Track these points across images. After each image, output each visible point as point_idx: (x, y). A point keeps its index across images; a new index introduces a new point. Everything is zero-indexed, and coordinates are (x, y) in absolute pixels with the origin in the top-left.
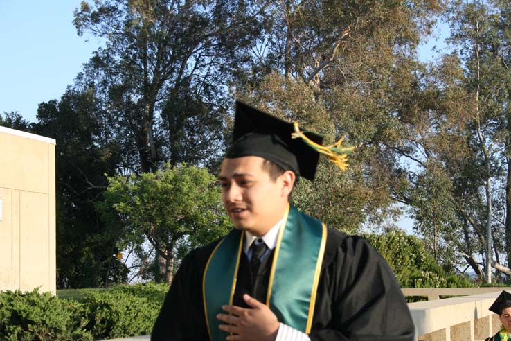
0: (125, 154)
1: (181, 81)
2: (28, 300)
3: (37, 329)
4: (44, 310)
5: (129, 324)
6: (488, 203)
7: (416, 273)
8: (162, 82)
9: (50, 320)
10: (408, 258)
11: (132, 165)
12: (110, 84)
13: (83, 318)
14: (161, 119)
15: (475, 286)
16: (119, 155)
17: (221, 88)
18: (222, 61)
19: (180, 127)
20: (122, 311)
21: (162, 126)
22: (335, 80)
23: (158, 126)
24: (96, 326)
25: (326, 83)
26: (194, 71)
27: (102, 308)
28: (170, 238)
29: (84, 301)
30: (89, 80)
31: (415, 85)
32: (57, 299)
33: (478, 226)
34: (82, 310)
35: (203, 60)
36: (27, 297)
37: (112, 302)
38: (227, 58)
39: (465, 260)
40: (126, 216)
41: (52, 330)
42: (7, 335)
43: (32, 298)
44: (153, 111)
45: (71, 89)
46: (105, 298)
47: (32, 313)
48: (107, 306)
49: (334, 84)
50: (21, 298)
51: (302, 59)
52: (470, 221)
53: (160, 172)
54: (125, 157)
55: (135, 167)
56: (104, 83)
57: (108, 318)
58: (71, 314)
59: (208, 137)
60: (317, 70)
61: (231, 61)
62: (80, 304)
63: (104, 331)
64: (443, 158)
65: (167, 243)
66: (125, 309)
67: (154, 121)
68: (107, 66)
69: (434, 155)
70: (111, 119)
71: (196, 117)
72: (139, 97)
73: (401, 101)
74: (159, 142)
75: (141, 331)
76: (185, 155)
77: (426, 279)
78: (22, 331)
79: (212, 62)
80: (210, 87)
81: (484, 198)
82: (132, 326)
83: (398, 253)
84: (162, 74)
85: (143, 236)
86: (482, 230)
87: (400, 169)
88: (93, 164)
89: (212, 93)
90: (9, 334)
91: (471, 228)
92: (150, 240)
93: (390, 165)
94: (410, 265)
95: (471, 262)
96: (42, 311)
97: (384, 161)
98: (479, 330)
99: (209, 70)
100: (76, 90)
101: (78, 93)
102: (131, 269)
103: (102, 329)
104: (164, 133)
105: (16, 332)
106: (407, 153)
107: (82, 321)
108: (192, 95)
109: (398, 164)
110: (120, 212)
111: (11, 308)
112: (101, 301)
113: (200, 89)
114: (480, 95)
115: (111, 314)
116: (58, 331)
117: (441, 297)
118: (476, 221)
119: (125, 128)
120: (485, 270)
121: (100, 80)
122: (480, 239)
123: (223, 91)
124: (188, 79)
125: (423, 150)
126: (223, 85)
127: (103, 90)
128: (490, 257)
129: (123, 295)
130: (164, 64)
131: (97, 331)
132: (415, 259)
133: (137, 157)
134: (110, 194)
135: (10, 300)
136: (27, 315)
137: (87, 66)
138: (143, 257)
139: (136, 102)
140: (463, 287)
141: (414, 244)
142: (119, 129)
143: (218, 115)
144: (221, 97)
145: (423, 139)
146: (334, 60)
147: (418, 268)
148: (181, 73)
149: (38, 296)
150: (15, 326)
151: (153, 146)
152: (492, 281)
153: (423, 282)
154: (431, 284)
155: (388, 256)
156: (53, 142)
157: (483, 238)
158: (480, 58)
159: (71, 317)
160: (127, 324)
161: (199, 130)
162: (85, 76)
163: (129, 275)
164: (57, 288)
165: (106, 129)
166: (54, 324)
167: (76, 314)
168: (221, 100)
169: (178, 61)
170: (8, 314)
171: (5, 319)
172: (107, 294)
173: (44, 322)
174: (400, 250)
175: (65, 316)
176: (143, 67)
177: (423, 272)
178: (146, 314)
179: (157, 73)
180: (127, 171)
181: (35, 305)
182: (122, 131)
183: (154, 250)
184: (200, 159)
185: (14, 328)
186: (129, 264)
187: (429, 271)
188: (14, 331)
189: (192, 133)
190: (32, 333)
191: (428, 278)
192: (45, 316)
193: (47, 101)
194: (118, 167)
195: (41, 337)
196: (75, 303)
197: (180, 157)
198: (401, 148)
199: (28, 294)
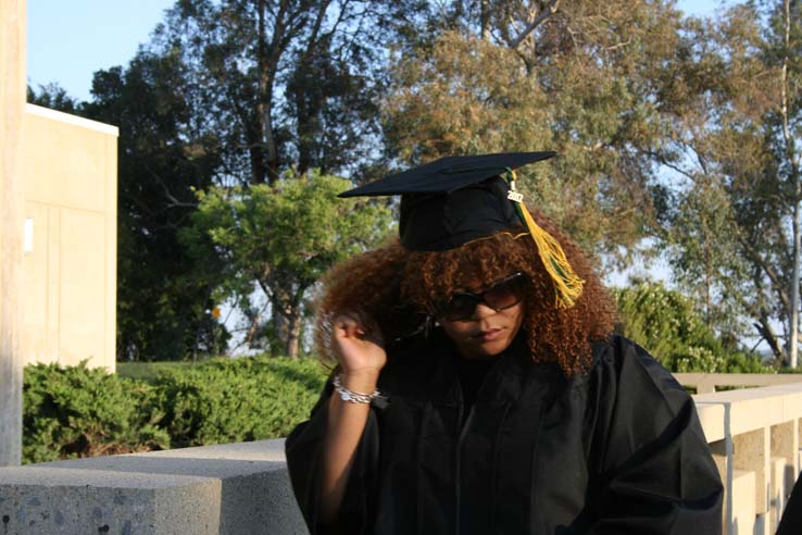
0: (227, 153)
1: (316, 40)
2: (69, 379)
3: (83, 423)
4: (95, 395)
5: (227, 421)
6: (795, 242)
7: (680, 349)
8: (286, 41)
9: (103, 410)
10: (667, 325)
11: (237, 170)
12: (205, 44)
13: (156, 409)
14: (285, 99)
15: (770, 372)
16: (218, 156)
17: (380, 51)
18: (381, 9)
19: (313, 112)
20: (216, 400)
21: (286, 111)
22: (559, 44)
23: (280, 110)
24: (176, 422)
25: (544, 48)
26: (337, 24)
27: (185, 394)
28: (295, 287)
29: (157, 382)
30: (174, 36)
31: (684, 53)
32: (115, 378)
33: (779, 277)
34: (154, 395)
35: (352, 9)
36: (68, 373)
37: (200, 384)
38: (390, 6)
39: (756, 331)
40: (228, 250)
41: (107, 426)
42: (36, 432)
43: (75, 376)
44: (271, 86)
45: (145, 49)
46: (190, 378)
47: (75, 399)
48: (193, 390)
49: (557, 49)
50: (59, 375)
51: (507, 9)
52: (766, 269)
53: (281, 183)
54: (227, 157)
55: (242, 173)
56: (197, 41)
57: (195, 409)
58: (136, 402)
59: (357, 131)
60: (531, 27)
61: (395, 10)
62: (150, 388)
63: (188, 429)
64: (727, 171)
65: (289, 294)
66: (222, 396)
67: (274, 104)
68: (202, 14)
69: (713, 165)
70: (206, 99)
71: (339, 98)
72: (250, 65)
73: (662, 78)
74: (281, 136)
75: (245, 431)
76: (321, 156)
77: (695, 359)
78: (60, 428)
79: (366, 11)
80: (361, 51)
81: (789, 234)
82: (232, 422)
83: (652, 317)
84: (288, 28)
85: (251, 282)
86: (784, 284)
87: (658, 186)
88: (177, 168)
89: (365, 59)
90: (40, 431)
91: (767, 280)
92: (264, 288)
93: (643, 179)
94: (670, 336)
95: (766, 333)
96: (91, 396)
97: (632, 174)
98: (778, 441)
99: (361, 23)
100: (152, 51)
101: (155, 56)
102: (234, 334)
103: (186, 426)
104: (289, 122)
105: (51, 429)
106: (670, 160)
107: (154, 413)
108: (333, 62)
109: (655, 178)
110: (218, 244)
111: (42, 389)
112: (184, 384)
113: (346, 55)
114: (788, 70)
115: (199, 403)
116: (115, 427)
117: (718, 389)
118: (775, 271)
119: (228, 113)
120: (788, 346)
121: (190, 36)
122: (781, 297)
123: (381, 58)
124: (327, 37)
125: (695, 156)
126: (383, 49)
127: (195, 51)
128: (795, 326)
129: (219, 373)
130: (290, 12)
131: (175, 429)
132: (678, 328)
133: (246, 159)
134: (203, 215)
135: (42, 378)
136: (68, 403)
137: (171, 13)
138: (251, 315)
139: (245, 73)
140: (752, 372)
141: (677, 304)
142: (217, 115)
143: (373, 95)
144: (378, 67)
145: (695, 140)
146: (558, 11)
147: (683, 341)
148: (316, 28)
149: (86, 372)
150: (48, 419)
151: (272, 141)
152: (798, 364)
153: (690, 365)
154: (702, 367)
155: (637, 323)
156: (114, 131)
157: (785, 296)
158: (791, 11)
159: (136, 407)
160: (223, 418)
161: (344, 117)
162: (167, 29)
163: (231, 343)
164: (118, 360)
165: (198, 113)
166: (110, 417)
167: (145, 402)
168: (377, 71)
169: (312, 9)
170: (38, 400)
171: (33, 407)
172: (193, 372)
173: (93, 414)
174: (656, 313)
175: (127, 405)
176: (257, 17)
177: (691, 349)
178: (254, 404)
179: (279, 27)
180: (229, 181)
181: (81, 387)
182: (223, 118)
183: (270, 304)
184: (345, 164)
185: (48, 423)
186: (230, 327)
187: (699, 346)
188: (46, 427)
189: (333, 121)
190: (76, 430)
191: (698, 357)
192: (95, 404)
193: (107, 69)
194: (215, 174)
195: (89, 438)
196: (144, 385)
197: (313, 160)
198: (661, 153)
199: (70, 369)
